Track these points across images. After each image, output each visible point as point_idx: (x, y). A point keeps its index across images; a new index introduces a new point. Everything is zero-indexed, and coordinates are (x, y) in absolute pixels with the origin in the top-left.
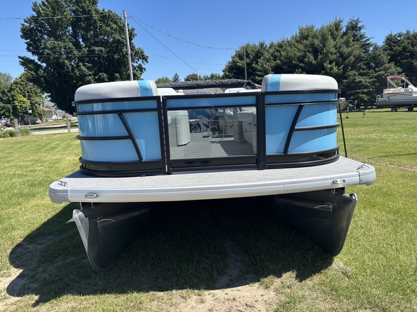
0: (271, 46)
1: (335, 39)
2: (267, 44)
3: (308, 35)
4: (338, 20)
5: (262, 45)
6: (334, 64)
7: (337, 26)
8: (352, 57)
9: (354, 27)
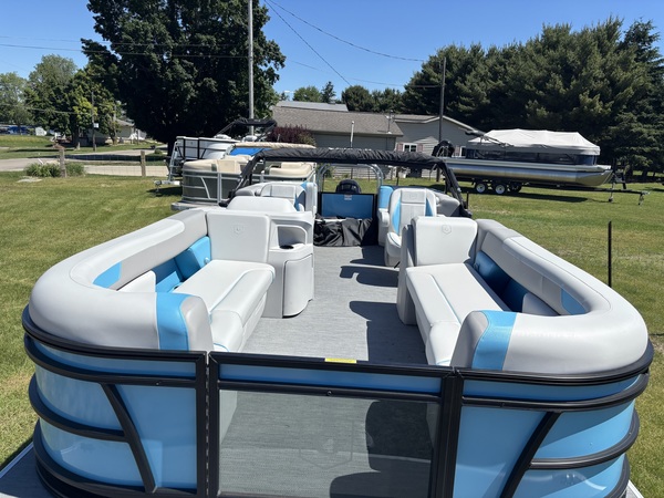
0: (492, 52)
1: (604, 53)
2: (485, 49)
3: (558, 42)
4: (614, 21)
5: (475, 50)
6: (597, 97)
7: (611, 31)
8: (630, 89)
9: (640, 36)
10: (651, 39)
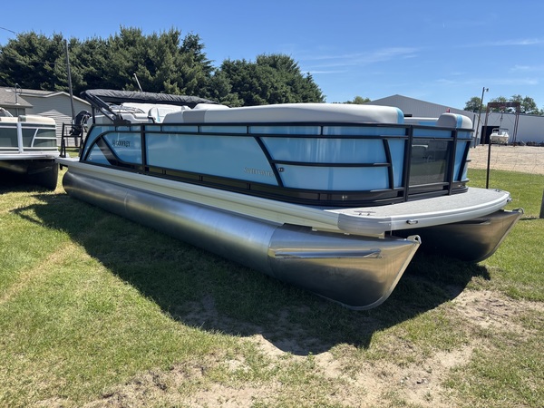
3: (134, 41)
4: (175, 30)
6: (176, 84)
8: (194, 79)
9: (192, 44)
10: (200, 47)
